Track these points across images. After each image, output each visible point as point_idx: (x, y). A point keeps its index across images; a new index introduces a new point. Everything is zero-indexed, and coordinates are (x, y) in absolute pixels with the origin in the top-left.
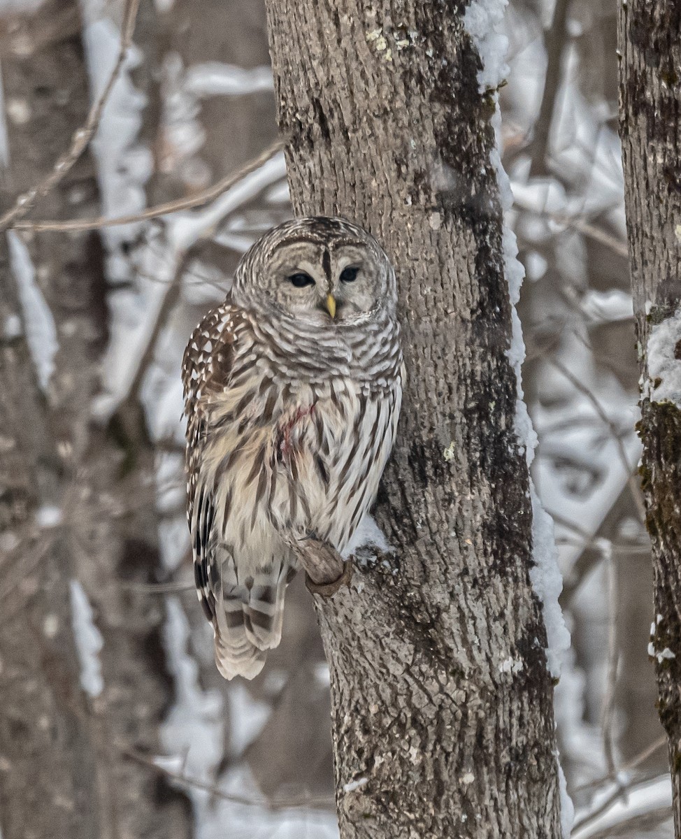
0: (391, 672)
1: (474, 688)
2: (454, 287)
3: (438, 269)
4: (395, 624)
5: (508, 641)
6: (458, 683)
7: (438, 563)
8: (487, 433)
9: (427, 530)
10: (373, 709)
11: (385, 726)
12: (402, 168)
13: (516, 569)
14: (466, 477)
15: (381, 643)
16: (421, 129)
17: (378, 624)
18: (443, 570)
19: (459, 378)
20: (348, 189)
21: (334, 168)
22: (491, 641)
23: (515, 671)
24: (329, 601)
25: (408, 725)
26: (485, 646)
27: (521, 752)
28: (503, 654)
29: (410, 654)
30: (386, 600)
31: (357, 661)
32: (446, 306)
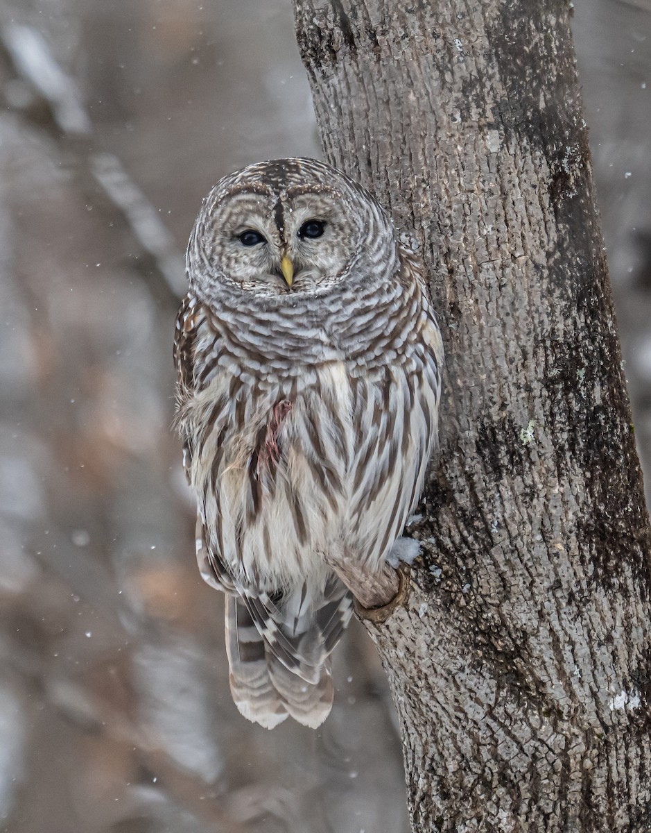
0: (470, 716)
1: (575, 730)
2: (523, 224)
3: (500, 202)
4: (470, 655)
5: (619, 672)
6: (555, 725)
7: (521, 575)
8: (577, 408)
9: (505, 533)
10: (452, 766)
11: (467, 786)
12: (446, 76)
13: (625, 579)
14: (551, 464)
15: (455, 681)
16: (468, 25)
17: (449, 656)
18: (528, 584)
19: (535, 339)
20: (382, 107)
21: (363, 83)
22: (596, 672)
23: (631, 707)
24: (384, 630)
25: (495, 783)
26: (588, 678)
27: (643, 811)
28: (613, 688)
29: (492, 692)
30: (457, 624)
31: (427, 706)
32: (513, 249)
